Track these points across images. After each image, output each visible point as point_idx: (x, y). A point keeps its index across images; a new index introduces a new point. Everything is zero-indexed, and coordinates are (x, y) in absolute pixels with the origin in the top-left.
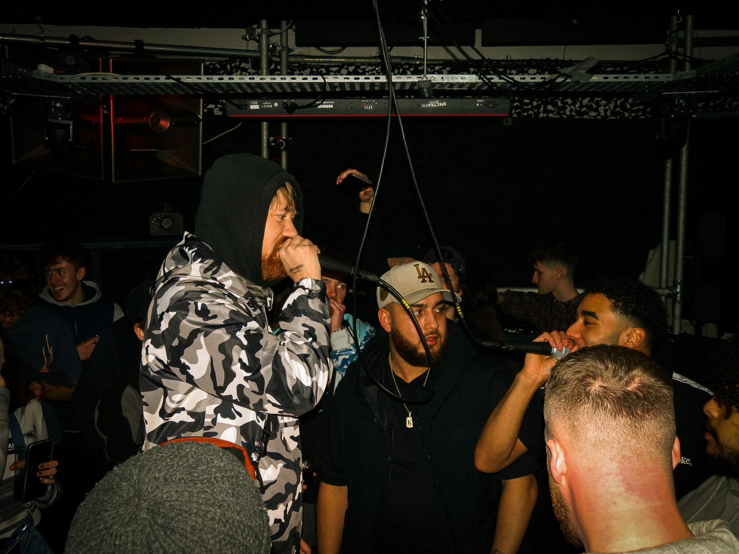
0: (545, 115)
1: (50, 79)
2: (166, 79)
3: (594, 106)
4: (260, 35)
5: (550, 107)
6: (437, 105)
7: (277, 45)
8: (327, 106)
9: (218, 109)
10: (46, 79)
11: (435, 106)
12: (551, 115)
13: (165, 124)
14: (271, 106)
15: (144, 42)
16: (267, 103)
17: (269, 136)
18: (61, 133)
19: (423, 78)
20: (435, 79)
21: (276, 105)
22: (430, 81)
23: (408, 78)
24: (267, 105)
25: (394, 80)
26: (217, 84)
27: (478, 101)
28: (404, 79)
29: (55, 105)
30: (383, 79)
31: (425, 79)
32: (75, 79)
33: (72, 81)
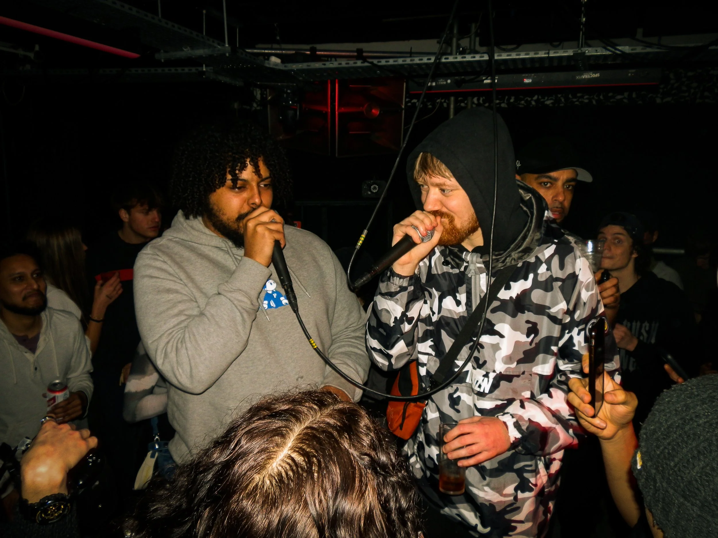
0: (701, 101)
1: (277, 68)
2: (362, 63)
4: (451, 39)
5: (706, 94)
6: (591, 76)
7: (467, 49)
10: (274, 67)
11: (588, 77)
12: (707, 101)
13: (376, 112)
14: (445, 83)
16: (441, 80)
18: (291, 113)
19: (578, 51)
20: (589, 51)
21: (449, 81)
22: (584, 53)
23: (564, 52)
24: (442, 82)
25: (552, 55)
26: (402, 66)
27: (630, 71)
28: (561, 53)
29: (287, 91)
30: (542, 54)
31: (579, 51)
32: (295, 67)
33: (293, 68)
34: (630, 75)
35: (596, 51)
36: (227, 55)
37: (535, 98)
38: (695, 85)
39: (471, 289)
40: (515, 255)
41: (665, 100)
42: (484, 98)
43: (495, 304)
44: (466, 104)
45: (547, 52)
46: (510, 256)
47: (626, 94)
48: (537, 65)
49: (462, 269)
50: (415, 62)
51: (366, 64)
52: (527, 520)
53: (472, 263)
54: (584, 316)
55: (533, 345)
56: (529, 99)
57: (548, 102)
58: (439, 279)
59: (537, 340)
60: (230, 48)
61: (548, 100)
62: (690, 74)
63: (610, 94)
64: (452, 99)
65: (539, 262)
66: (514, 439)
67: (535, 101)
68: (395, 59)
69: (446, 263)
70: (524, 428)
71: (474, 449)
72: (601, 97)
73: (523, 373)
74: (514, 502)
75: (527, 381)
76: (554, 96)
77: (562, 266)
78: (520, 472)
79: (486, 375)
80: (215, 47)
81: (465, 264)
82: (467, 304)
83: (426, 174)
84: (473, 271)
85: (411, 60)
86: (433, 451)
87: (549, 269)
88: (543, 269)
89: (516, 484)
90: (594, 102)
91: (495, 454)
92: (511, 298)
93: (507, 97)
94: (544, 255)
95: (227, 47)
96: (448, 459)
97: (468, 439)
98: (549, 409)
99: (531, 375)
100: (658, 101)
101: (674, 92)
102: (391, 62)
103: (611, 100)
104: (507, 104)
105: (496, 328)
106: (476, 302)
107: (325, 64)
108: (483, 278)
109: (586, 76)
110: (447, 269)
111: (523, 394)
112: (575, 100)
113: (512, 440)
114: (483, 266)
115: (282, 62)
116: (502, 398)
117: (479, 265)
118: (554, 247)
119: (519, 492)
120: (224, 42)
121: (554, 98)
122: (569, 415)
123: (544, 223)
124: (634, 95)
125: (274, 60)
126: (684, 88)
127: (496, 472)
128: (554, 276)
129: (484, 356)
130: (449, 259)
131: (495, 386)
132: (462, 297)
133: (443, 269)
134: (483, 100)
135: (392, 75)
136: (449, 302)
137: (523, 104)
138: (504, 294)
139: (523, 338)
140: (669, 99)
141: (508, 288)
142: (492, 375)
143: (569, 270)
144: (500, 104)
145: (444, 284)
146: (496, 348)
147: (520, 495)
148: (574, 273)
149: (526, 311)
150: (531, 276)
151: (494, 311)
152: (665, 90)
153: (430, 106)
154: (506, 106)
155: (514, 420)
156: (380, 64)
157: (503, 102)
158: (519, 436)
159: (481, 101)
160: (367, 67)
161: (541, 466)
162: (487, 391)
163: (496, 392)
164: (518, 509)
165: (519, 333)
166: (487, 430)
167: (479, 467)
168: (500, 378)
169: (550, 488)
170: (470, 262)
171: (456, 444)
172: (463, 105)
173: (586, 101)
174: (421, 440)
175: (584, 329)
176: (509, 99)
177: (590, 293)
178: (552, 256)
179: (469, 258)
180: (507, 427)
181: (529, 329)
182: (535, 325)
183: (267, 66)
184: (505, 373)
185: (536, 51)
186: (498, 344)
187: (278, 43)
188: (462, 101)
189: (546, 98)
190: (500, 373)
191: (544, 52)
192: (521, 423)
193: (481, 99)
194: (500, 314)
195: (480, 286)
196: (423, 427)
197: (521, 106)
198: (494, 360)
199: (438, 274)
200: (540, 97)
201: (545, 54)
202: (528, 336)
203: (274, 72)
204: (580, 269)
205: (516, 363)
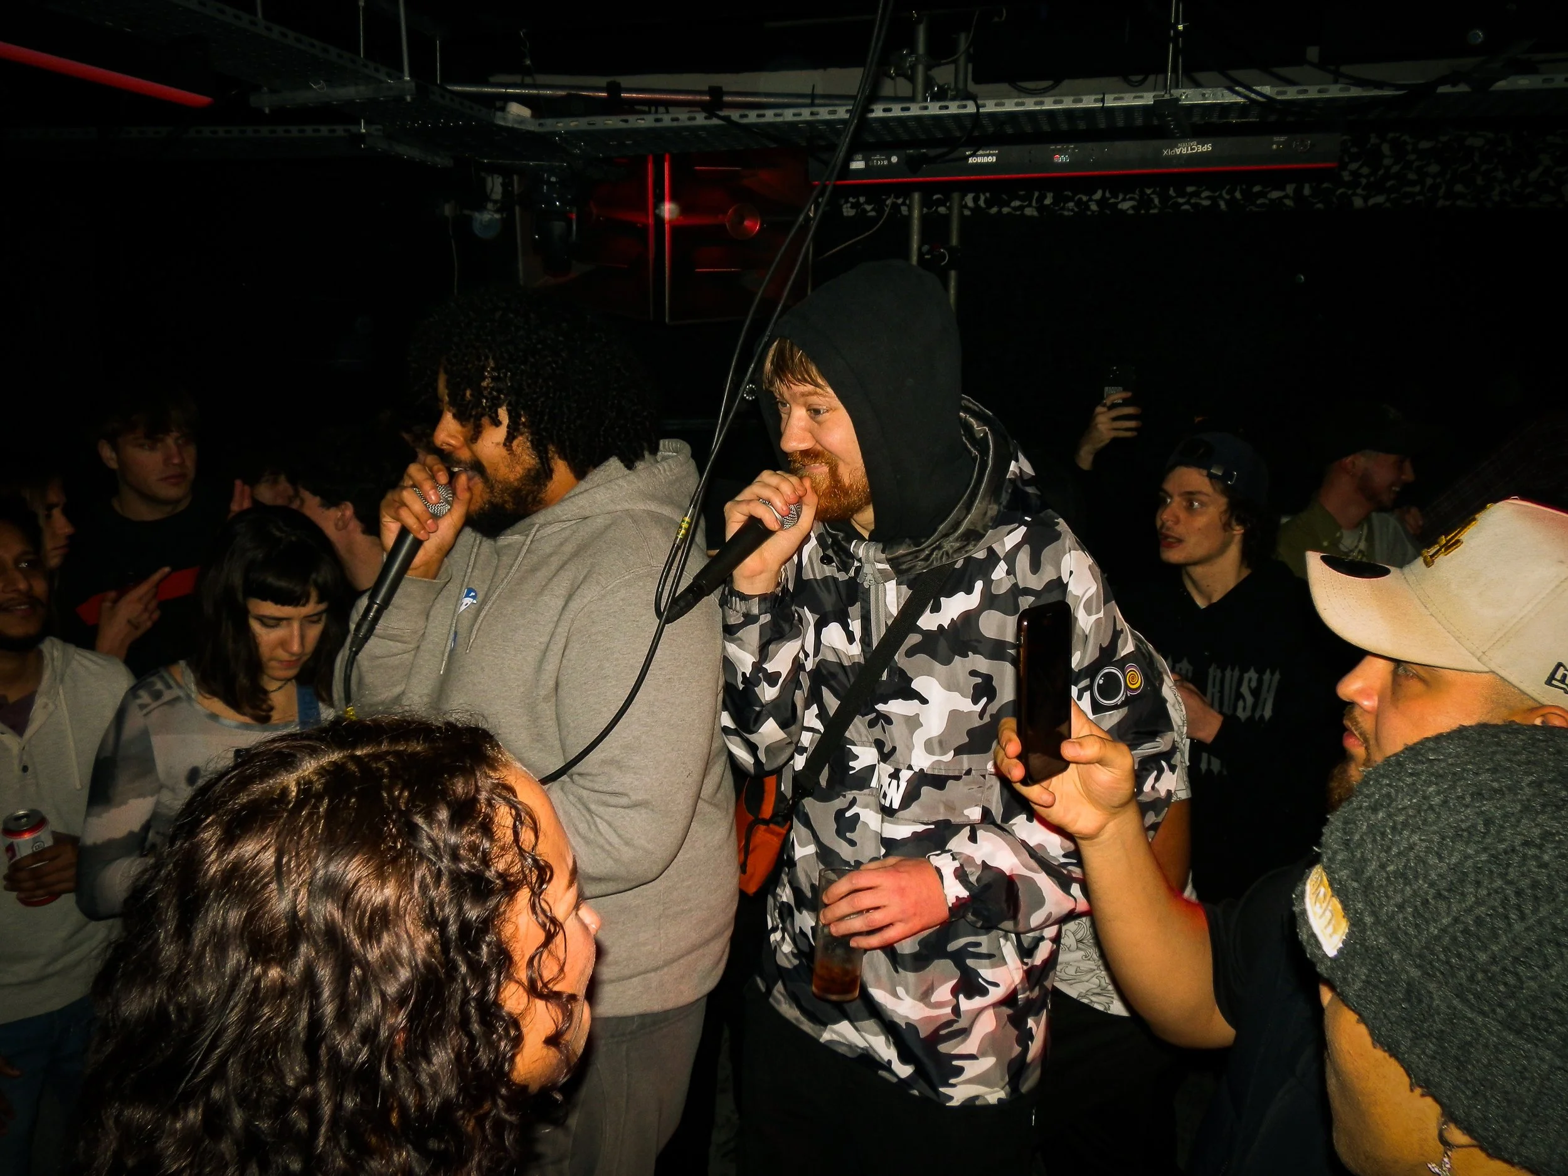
0: (1448, 203)
1: (522, 127)
2: (706, 118)
3: (1552, 183)
4: (913, 68)
5: (1459, 188)
6: (1194, 149)
7: (949, 88)
8: (985, 160)
9: (849, 205)
10: (516, 126)
11: (1189, 152)
12: (1459, 203)
13: (752, 225)
14: (886, 163)
15: (725, 89)
16: (878, 157)
17: (922, 242)
18: (558, 226)
19: (1163, 96)
20: (1189, 96)
21: (894, 159)
22: (1178, 100)
23: (1135, 97)
24: (879, 161)
25: (1110, 103)
26: (792, 125)
27: (1276, 139)
28: (1130, 100)
29: (549, 178)
30: (1089, 102)
31: (1167, 97)
32: (563, 125)
33: (557, 129)
34: (1274, 147)
35: (1204, 95)
36: (409, 99)
37: (1098, 195)
38: (1434, 168)
39: (869, 612)
40: (949, 545)
41: (1371, 202)
42: (988, 195)
43: (914, 639)
44: (949, 208)
45: (1100, 96)
46: (939, 547)
47: (1290, 189)
48: (1082, 126)
49: (852, 573)
50: (819, 117)
51: (715, 121)
52: (983, 1053)
53: (868, 561)
54: (1086, 664)
55: (987, 718)
56: (1085, 198)
57: (1125, 206)
58: (818, 589)
59: (993, 708)
60: (413, 84)
61: (1124, 200)
62: (1424, 145)
63: (1257, 189)
64: (916, 196)
65: (993, 558)
66: (954, 900)
67: (1098, 202)
68: (778, 111)
69: (826, 560)
70: (973, 879)
71: (878, 918)
72: (1238, 195)
73: (969, 772)
74: (953, 1017)
75: (975, 787)
76: (1137, 192)
77: (1035, 566)
78: (959, 957)
79: (895, 775)
80: (381, 82)
81: (856, 564)
82: (862, 640)
83: (782, 381)
84: (869, 577)
85: (812, 114)
86: (805, 920)
87: (1010, 572)
88: (1000, 572)
89: (954, 982)
90: (1223, 205)
91: (919, 927)
92: (941, 627)
93: (1036, 194)
94: (1003, 545)
95: (407, 82)
96: (830, 935)
97: (866, 900)
98: (1024, 844)
99: (984, 776)
100: (1358, 202)
101: (1389, 184)
102: (770, 116)
103: (1259, 202)
104: (1038, 209)
105: (914, 685)
106: (877, 635)
107: (626, 121)
108: (891, 589)
109: (1184, 149)
110: (829, 570)
111: (966, 812)
112: (1181, 200)
113: (951, 900)
114: (887, 567)
115: (533, 116)
116: (925, 820)
117: (880, 566)
118: (1023, 529)
119: (961, 997)
120: (402, 71)
121: (1137, 197)
122: (1065, 856)
123: (1007, 483)
124: (1307, 191)
125: (517, 111)
126: (1412, 176)
127: (920, 961)
128: (1021, 586)
129: (892, 740)
130: (830, 552)
131: (910, 797)
132: (856, 626)
133: (824, 571)
134: (986, 201)
135: (774, 146)
136: (833, 634)
137: (1072, 210)
138: (928, 621)
139: (966, 705)
140: (1380, 199)
141: (936, 608)
142: (905, 775)
143: (1048, 574)
144: (1021, 208)
145: (829, 601)
146: (913, 723)
147: (965, 1004)
148: (1060, 578)
149: (970, 653)
150: (979, 585)
151: (910, 653)
152: (1372, 179)
153: (873, 214)
154: (1035, 213)
155: (957, 864)
156: (745, 121)
157: (1030, 205)
158: (964, 893)
159: (982, 203)
160: (716, 126)
161: (1008, 950)
162: (896, 806)
163: (915, 808)
164: (965, 1032)
165: (956, 695)
166: (903, 883)
167: (889, 950)
168: (922, 779)
169: (1028, 993)
170: (863, 560)
171: (843, 908)
172: (942, 210)
173: (1206, 203)
174: (785, 899)
175: (1089, 688)
176: (1042, 198)
177: (1094, 617)
178: (1017, 548)
179: (861, 553)
180: (941, 877)
181: (976, 687)
182: (988, 678)
183: (502, 123)
184: (929, 772)
185: (1077, 96)
186: (918, 715)
187: (528, 72)
188: (941, 203)
189: (1121, 197)
190: (922, 770)
191: (1093, 97)
192: (968, 870)
193: (982, 198)
194: (922, 658)
195: (886, 605)
196: (788, 875)
197: (1066, 213)
198: (910, 748)
199: (816, 580)
200: (1108, 195)
201: (1096, 101)
202: (975, 701)
203: (516, 136)
204: (1071, 573)
205: (952, 752)
